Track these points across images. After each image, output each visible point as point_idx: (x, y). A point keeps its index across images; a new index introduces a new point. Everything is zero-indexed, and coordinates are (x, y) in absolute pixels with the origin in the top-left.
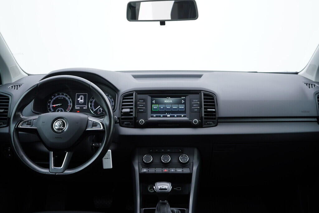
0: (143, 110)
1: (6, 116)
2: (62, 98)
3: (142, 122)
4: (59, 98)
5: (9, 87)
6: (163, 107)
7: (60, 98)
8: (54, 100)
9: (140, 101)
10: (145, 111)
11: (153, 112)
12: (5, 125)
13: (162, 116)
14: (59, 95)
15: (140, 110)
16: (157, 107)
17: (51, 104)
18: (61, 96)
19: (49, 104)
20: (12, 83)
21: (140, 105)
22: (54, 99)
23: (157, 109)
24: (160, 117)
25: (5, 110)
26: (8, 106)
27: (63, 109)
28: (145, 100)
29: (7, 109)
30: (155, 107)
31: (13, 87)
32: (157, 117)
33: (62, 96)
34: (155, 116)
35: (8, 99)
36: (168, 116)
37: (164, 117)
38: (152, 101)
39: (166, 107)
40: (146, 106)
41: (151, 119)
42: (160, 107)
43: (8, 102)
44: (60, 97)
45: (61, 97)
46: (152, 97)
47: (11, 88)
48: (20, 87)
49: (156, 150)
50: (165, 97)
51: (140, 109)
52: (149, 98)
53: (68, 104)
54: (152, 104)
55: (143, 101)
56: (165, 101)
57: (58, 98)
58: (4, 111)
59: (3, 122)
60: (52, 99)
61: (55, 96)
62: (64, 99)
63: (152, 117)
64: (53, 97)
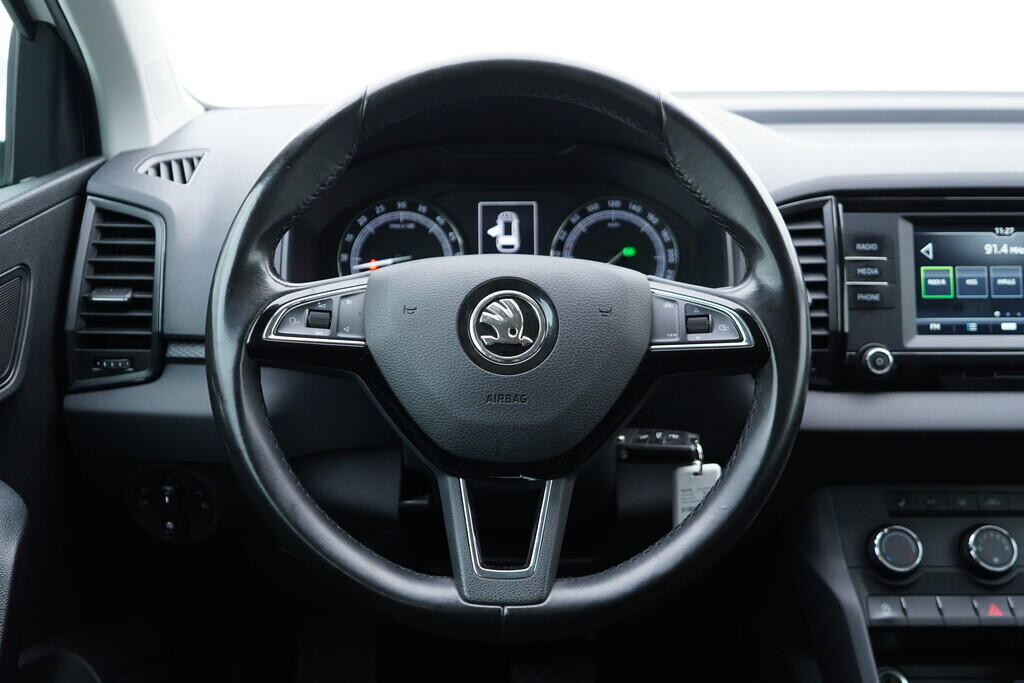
0: (876, 297)
1: (146, 323)
2: (411, 226)
3: (880, 361)
4: (393, 226)
5: (142, 170)
6: (980, 280)
7: (397, 226)
8: (370, 237)
9: (860, 247)
10: (888, 304)
11: (926, 307)
12: (143, 374)
13: (973, 327)
14: (392, 208)
15: (861, 297)
16: (948, 280)
17: (355, 258)
18: (402, 215)
19: (344, 257)
20: (153, 149)
21: (862, 271)
22: (370, 228)
23: (944, 289)
24: (962, 330)
25: (137, 295)
26: (149, 268)
28: (885, 244)
29: (148, 286)
30: (937, 277)
31: (164, 169)
32: (946, 330)
33: (407, 214)
34: (937, 327)
35: (150, 233)
36: (1005, 326)
37: (983, 330)
38: (919, 243)
39: (995, 279)
40: (891, 272)
41: (918, 342)
42: (963, 280)
43: (150, 251)
44: (397, 222)
45: (407, 222)
46: (919, 224)
47: (152, 172)
48: (193, 168)
49: (929, 502)
50: (988, 225)
51: (865, 293)
52: (905, 231)
54: (920, 260)
55: (873, 247)
56: (989, 249)
57: (386, 226)
58: (132, 299)
59: (131, 359)
60: (357, 230)
61: (372, 216)
62: (421, 229)
63: (924, 330)
64: (362, 220)
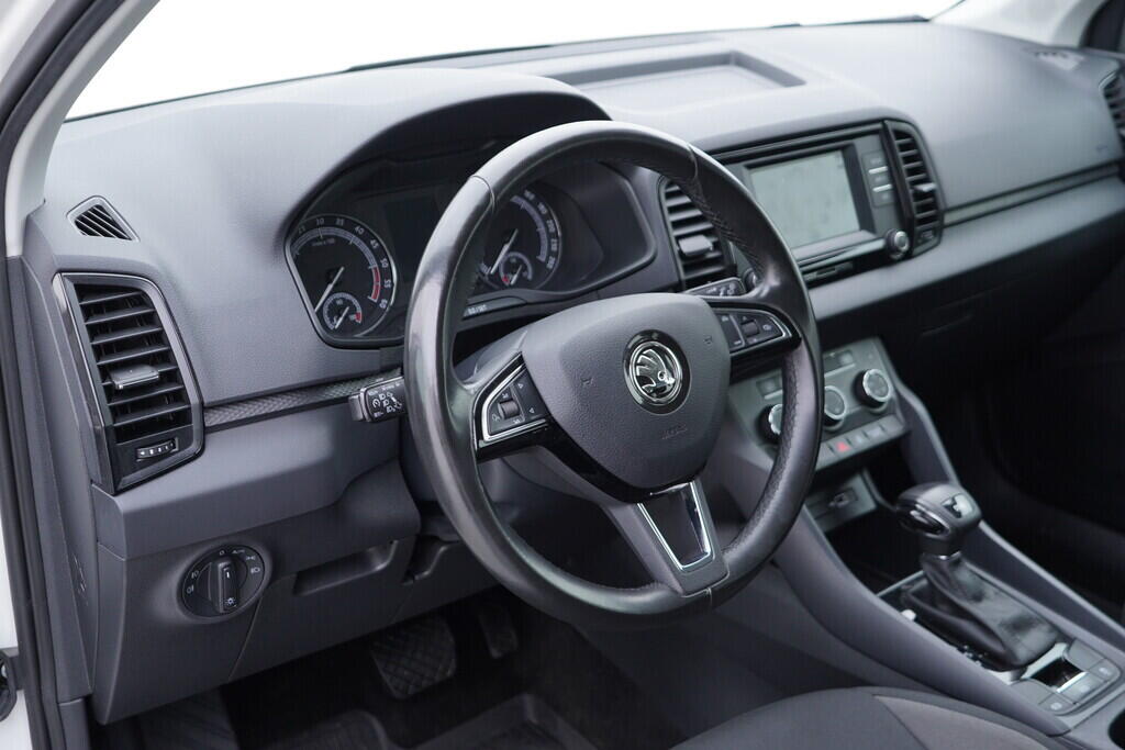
2: (332, 241)
4: (314, 244)
7: (320, 243)
12: (188, 452)
14: (311, 226)
18: (321, 232)
25: (159, 370)
27: (355, 296)
33: (325, 229)
44: (317, 239)
45: (327, 237)
53: (369, 265)
57: (310, 243)
58: (161, 375)
59: (174, 439)
